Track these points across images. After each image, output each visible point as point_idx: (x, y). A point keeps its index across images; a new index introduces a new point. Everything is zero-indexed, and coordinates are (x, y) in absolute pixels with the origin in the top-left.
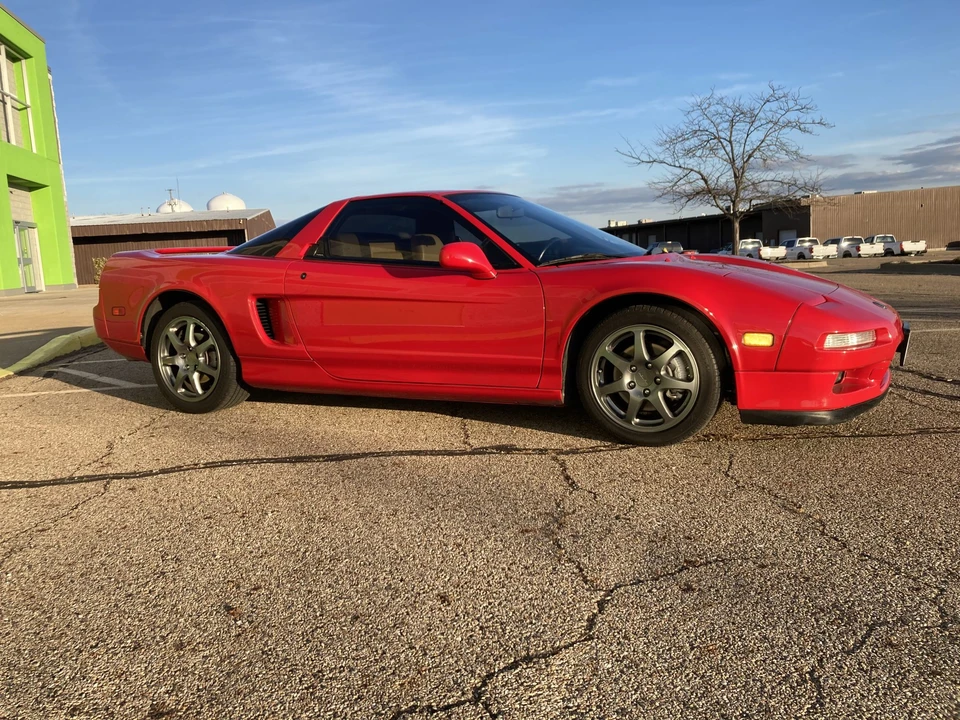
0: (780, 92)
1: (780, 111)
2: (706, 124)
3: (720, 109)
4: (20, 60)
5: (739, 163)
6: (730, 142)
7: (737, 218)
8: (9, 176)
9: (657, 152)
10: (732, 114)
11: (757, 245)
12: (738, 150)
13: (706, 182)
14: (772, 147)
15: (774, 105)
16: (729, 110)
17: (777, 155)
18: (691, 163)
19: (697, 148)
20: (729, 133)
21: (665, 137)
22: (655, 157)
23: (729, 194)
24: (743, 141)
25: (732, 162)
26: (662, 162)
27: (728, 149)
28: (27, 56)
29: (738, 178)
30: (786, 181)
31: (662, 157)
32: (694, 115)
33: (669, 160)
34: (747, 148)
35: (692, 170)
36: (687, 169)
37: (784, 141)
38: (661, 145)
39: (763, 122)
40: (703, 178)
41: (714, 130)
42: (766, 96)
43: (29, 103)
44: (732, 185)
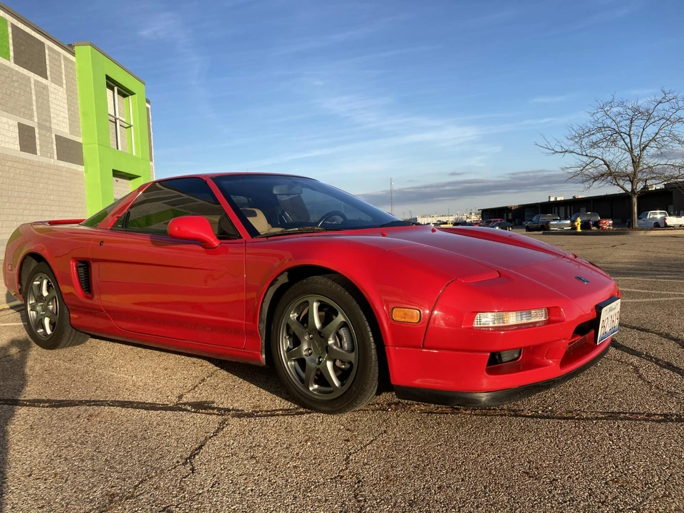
0: (671, 95)
1: (671, 110)
2: (609, 122)
3: (621, 110)
4: (128, 96)
5: (636, 152)
6: (629, 135)
7: (635, 194)
8: (113, 170)
9: (569, 145)
10: (631, 114)
11: (663, 216)
12: (636, 141)
13: (608, 166)
14: (665, 139)
15: (666, 106)
16: (628, 111)
17: (671, 144)
18: (596, 152)
19: (601, 141)
20: (628, 129)
21: (574, 133)
22: (567, 148)
23: (628, 175)
24: (640, 134)
25: (631, 151)
26: (572, 152)
27: (628, 140)
28: (132, 94)
29: (635, 162)
30: (677, 165)
31: (571, 149)
32: (598, 115)
33: (579, 151)
34: (643, 140)
35: (597, 158)
36: (592, 157)
37: (676, 133)
38: (571, 139)
39: (657, 118)
40: (606, 164)
41: (615, 127)
42: (659, 98)
43: (132, 124)
44: (630, 169)
